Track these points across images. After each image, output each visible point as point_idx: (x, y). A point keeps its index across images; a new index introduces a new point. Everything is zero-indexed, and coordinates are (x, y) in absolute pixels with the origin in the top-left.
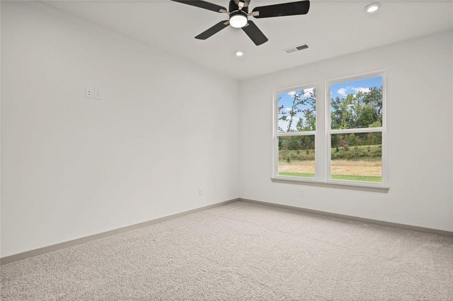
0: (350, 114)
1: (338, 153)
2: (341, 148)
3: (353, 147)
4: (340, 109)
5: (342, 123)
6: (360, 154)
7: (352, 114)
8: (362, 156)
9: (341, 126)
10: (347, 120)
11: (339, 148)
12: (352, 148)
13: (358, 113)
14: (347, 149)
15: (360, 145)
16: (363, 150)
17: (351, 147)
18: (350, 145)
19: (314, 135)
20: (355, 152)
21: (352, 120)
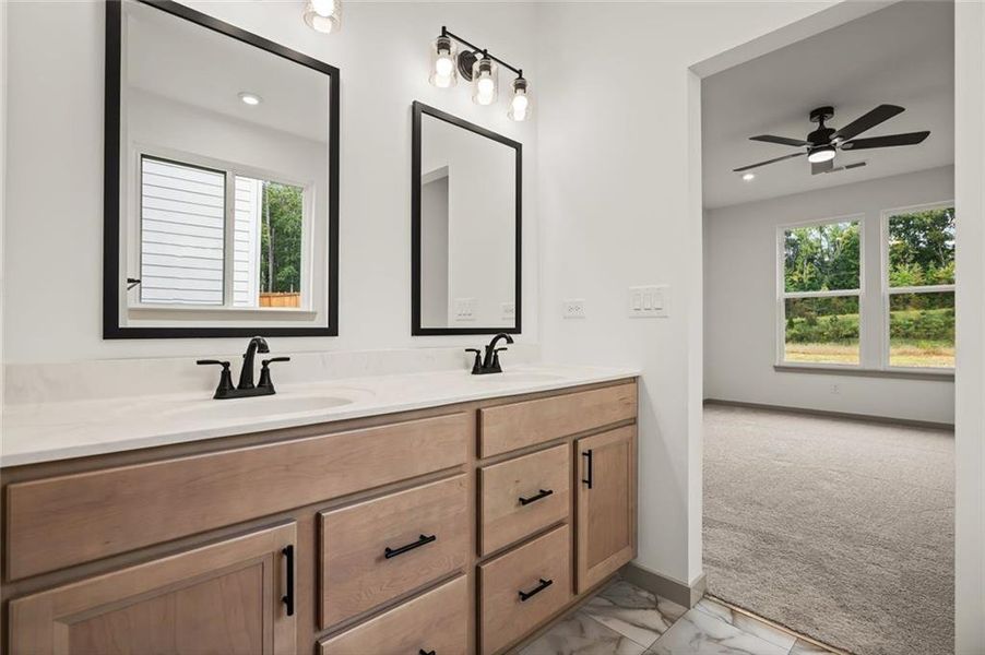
0: (817, 248)
1: (793, 331)
2: (799, 319)
3: (827, 318)
4: (793, 236)
5: (799, 267)
6: (844, 333)
7: (821, 247)
8: (847, 336)
9: (797, 272)
10: (811, 260)
11: (795, 320)
12: (824, 320)
13: (835, 244)
14: (812, 323)
15: (844, 313)
16: (850, 323)
17: (824, 318)
18: (822, 313)
19: (858, 297)
20: (831, 328)
21: (821, 259)
